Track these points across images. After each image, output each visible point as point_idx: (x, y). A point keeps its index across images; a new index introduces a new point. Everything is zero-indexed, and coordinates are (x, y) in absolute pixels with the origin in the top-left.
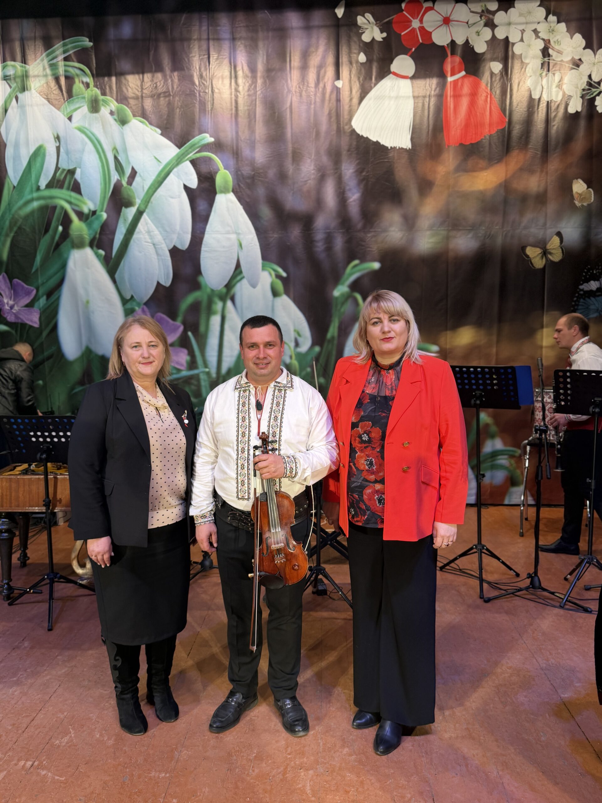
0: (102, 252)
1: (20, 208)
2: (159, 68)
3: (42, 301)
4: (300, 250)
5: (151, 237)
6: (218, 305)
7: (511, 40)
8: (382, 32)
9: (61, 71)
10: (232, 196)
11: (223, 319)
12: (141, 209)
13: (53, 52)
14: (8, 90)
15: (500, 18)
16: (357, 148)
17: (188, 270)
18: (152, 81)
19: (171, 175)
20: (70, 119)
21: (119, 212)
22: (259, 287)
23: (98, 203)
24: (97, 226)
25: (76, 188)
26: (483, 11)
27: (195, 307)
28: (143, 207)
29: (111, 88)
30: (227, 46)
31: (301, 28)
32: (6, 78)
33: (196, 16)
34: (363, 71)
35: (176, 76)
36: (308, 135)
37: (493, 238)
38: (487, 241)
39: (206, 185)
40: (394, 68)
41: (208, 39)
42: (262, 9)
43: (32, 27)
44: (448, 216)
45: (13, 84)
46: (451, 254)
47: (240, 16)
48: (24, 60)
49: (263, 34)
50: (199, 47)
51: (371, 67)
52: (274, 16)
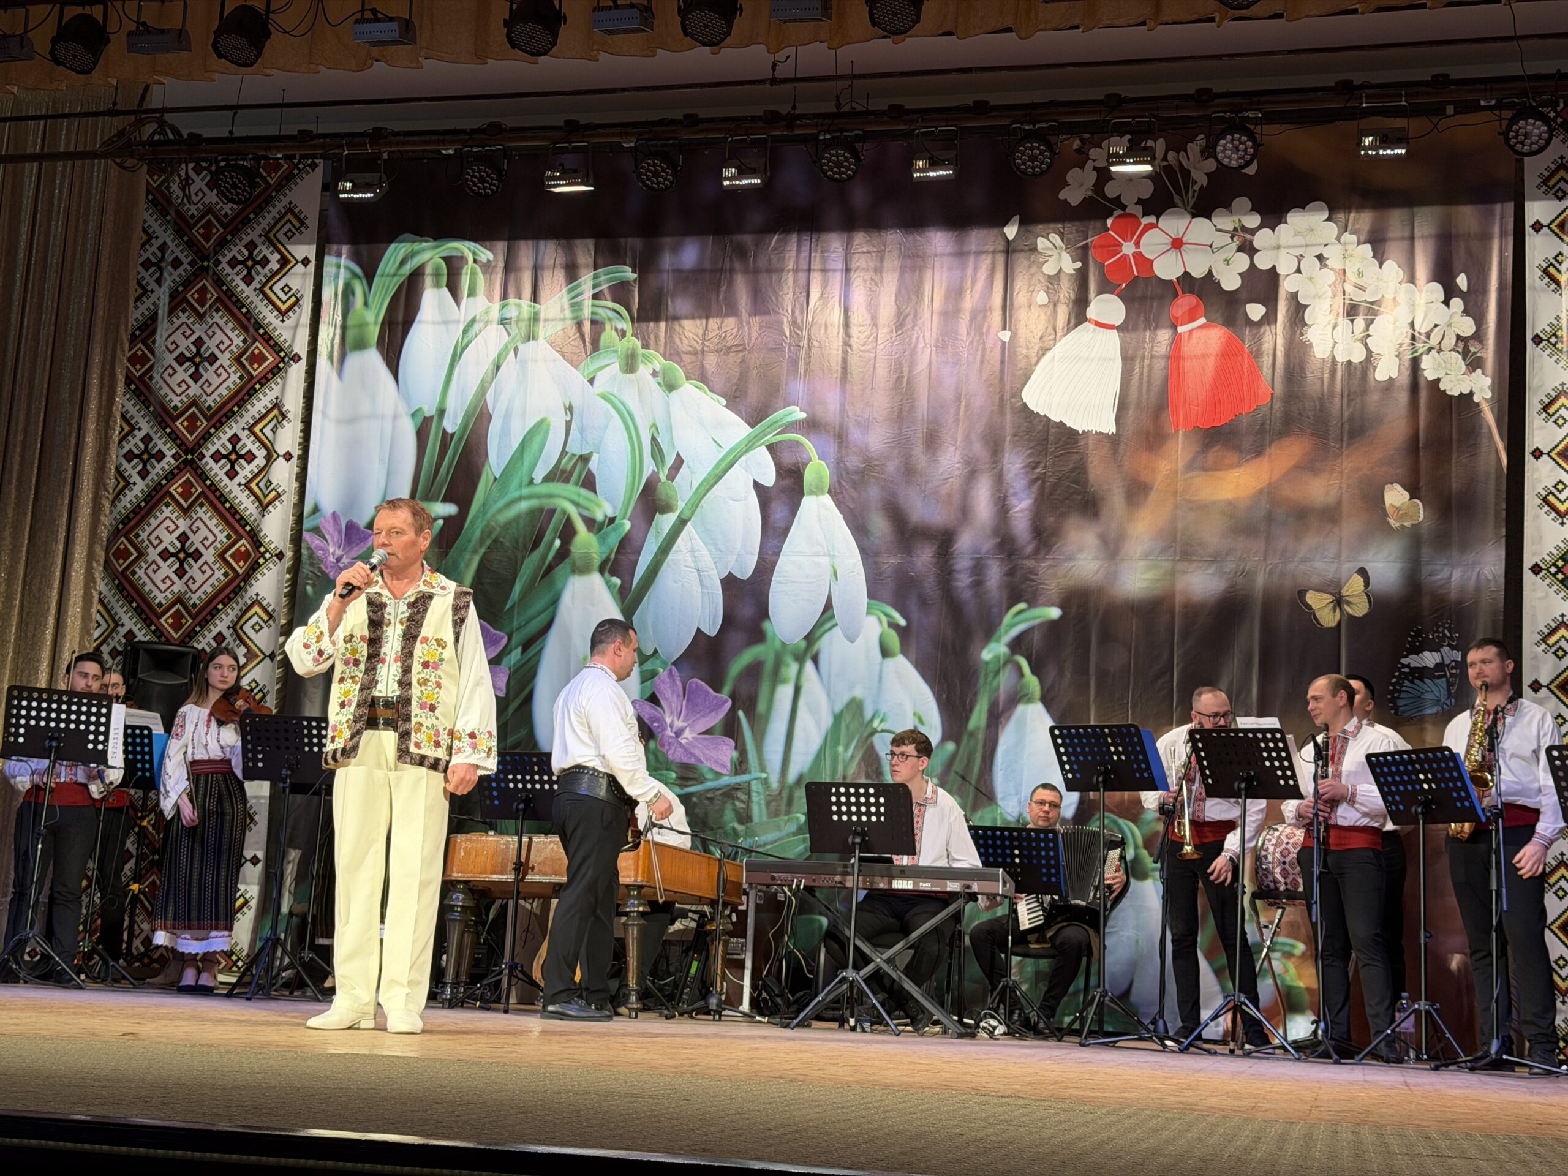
0: (617, 581)
1: (500, 511)
2: (731, 310)
3: (516, 655)
4: (930, 586)
5: (695, 559)
6: (792, 668)
7: (1281, 271)
8: (1074, 262)
9: (587, 313)
10: (827, 500)
11: (797, 690)
12: (684, 517)
13: (579, 286)
14: (506, 338)
15: (1263, 238)
16: (1029, 431)
17: (746, 611)
18: (720, 328)
19: (736, 465)
20: (591, 381)
21: (650, 520)
22: (860, 641)
23: (620, 506)
24: (614, 540)
25: (589, 483)
26: (1235, 229)
27: (754, 671)
28: (687, 514)
29: (657, 337)
30: (837, 279)
31: (950, 254)
32: (504, 322)
33: (794, 237)
34: (1043, 317)
35: (756, 322)
36: (952, 410)
37: (1248, 575)
38: (1240, 580)
39: (787, 482)
40: (1091, 312)
41: (809, 270)
42: (892, 227)
43: (551, 252)
44: (1174, 539)
45: (514, 331)
46: (1179, 600)
47: (860, 238)
48: (535, 298)
49: (892, 263)
50: (795, 281)
51: (1055, 312)
52: (911, 238)
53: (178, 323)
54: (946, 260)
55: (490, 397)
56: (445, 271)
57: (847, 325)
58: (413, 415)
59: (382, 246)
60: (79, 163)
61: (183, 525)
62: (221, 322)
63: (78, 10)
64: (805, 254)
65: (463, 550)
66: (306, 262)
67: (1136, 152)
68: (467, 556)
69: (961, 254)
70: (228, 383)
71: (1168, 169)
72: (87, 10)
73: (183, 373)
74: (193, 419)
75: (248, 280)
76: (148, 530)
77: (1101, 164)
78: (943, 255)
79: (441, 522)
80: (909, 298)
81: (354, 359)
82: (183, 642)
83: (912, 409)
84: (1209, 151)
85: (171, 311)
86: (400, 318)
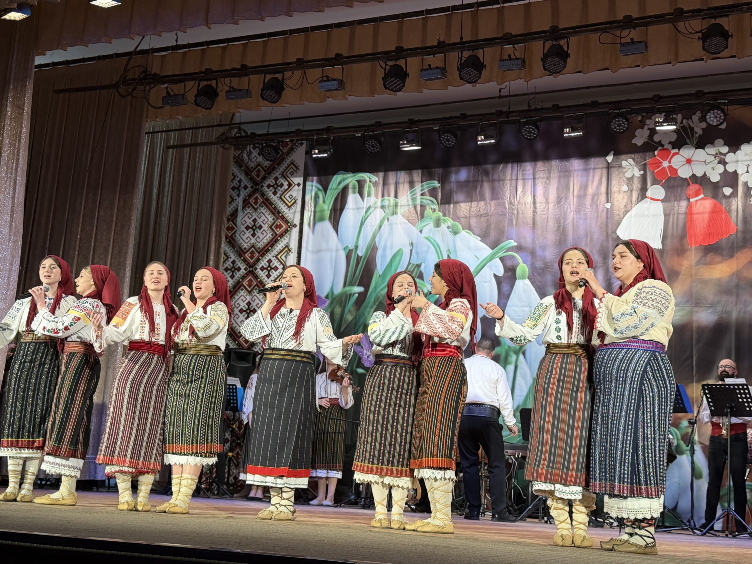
2: (482, 198)
6: (513, 358)
7: (739, 172)
8: (640, 171)
9: (418, 202)
10: (527, 281)
11: (516, 367)
13: (415, 190)
14: (384, 214)
15: (730, 157)
18: (477, 206)
19: (486, 267)
20: (421, 232)
25: (421, 276)
26: (717, 154)
29: (449, 211)
30: (529, 183)
31: (582, 170)
32: (383, 207)
33: (510, 165)
34: (626, 197)
35: (493, 203)
36: (584, 240)
37: (728, 313)
38: (724, 315)
39: (509, 274)
40: (649, 194)
41: (517, 179)
42: (555, 159)
43: (403, 176)
44: (691, 296)
45: (387, 211)
46: (695, 325)
47: (540, 164)
48: (396, 196)
49: (555, 174)
50: (510, 184)
51: (631, 194)
52: (563, 163)
53: (246, 212)
54: (580, 173)
55: (377, 239)
56: (357, 186)
57: (534, 203)
58: (345, 249)
59: (331, 176)
60: (206, 147)
61: (249, 298)
62: (264, 212)
63: (205, 83)
64: (515, 172)
65: (366, 307)
66: (299, 185)
67: (668, 120)
68: (368, 309)
69: (586, 170)
70: (267, 237)
71: (683, 128)
72: (209, 83)
73: (248, 234)
74: (252, 253)
75: (275, 193)
76: (234, 301)
77: (652, 126)
78: (578, 170)
79: (357, 295)
80: (563, 190)
81: (319, 225)
82: (249, 349)
83: (565, 240)
84: (703, 119)
85: (244, 207)
86: (339, 207)
